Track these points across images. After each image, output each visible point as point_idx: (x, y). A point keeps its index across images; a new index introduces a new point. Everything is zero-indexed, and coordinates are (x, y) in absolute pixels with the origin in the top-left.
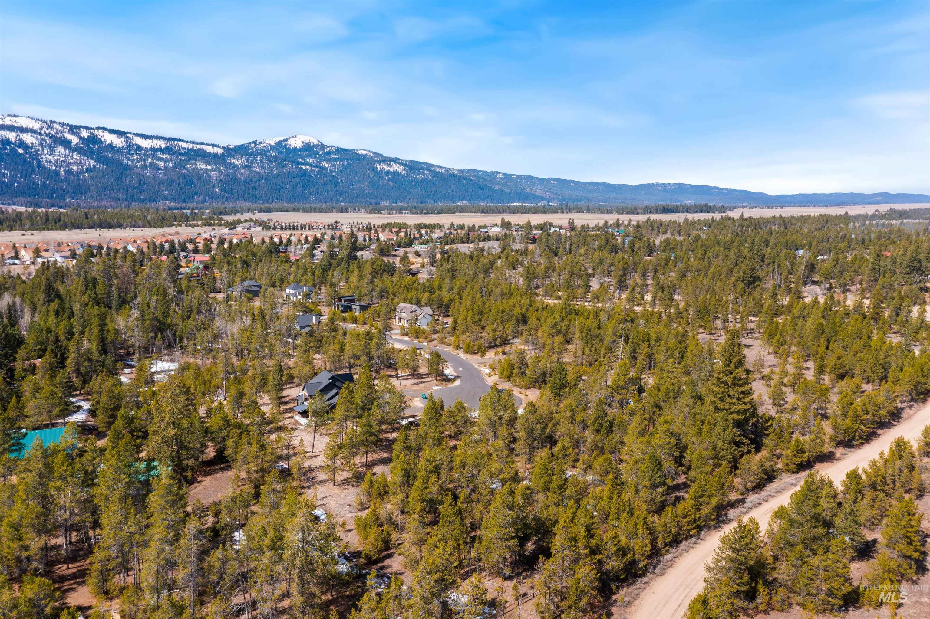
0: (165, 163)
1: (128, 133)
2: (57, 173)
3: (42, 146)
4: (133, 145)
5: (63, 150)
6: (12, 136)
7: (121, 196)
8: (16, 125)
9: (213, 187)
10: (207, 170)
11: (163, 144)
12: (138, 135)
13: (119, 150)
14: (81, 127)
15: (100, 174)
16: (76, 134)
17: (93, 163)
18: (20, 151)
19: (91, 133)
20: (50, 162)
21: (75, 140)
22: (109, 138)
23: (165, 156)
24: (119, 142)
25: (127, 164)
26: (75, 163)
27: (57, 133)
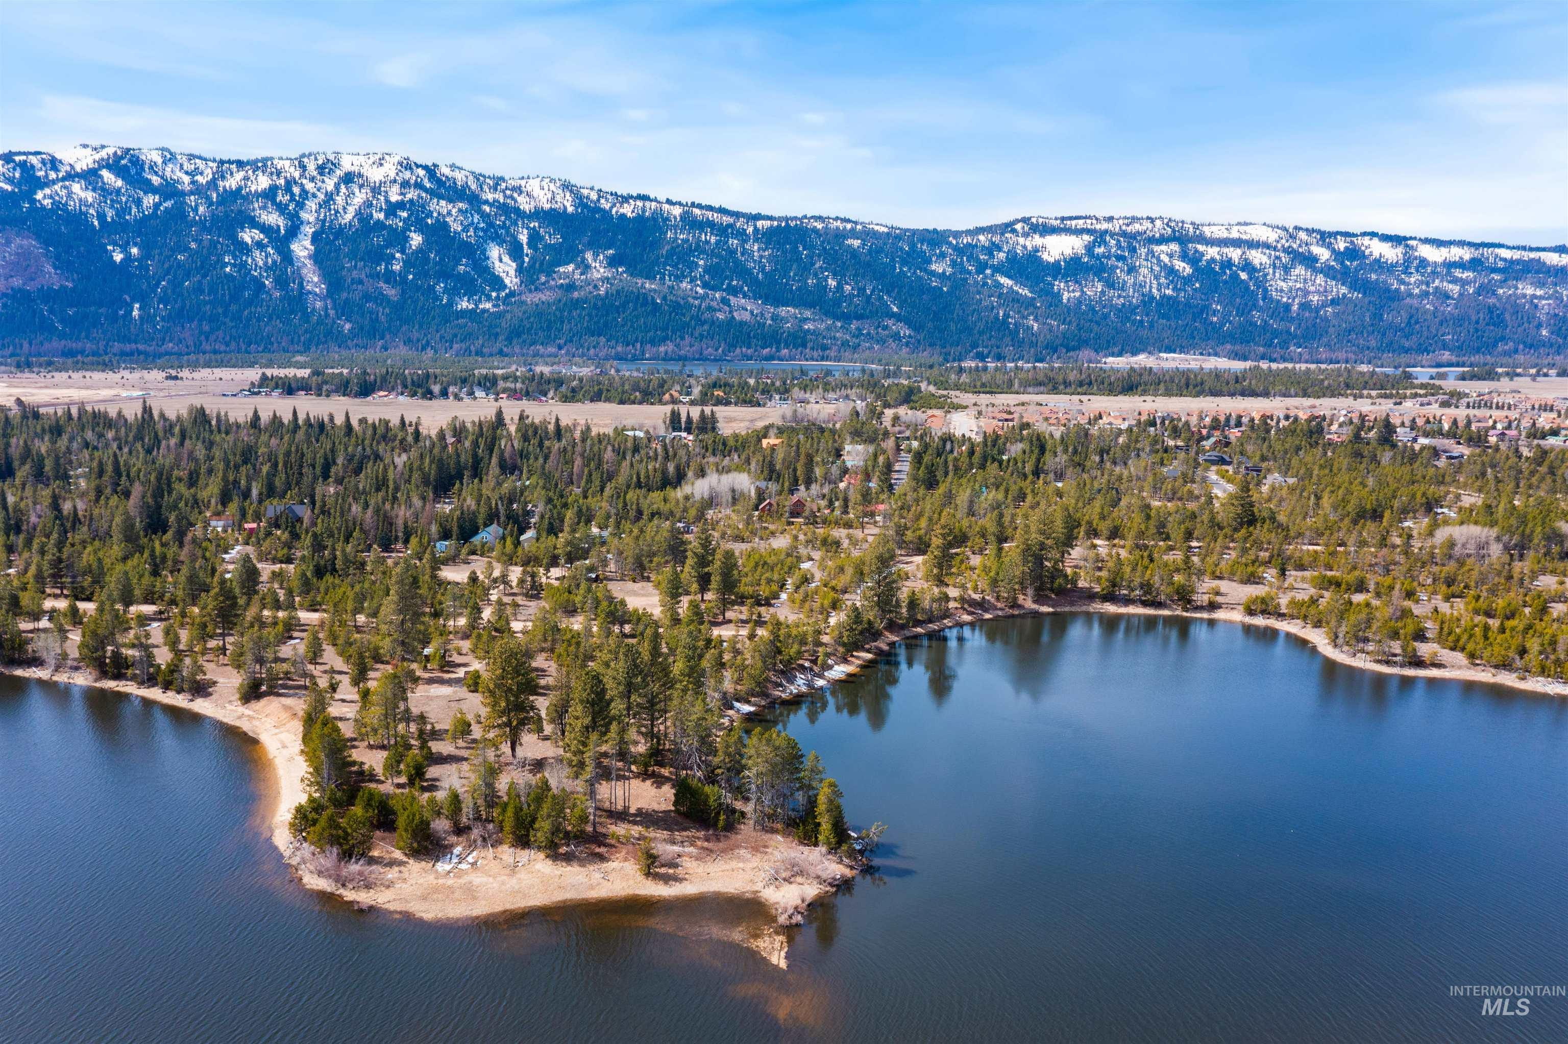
0: (1463, 286)
1: (1411, 238)
2: (1287, 307)
3: (1275, 267)
4: (1416, 258)
5: (1303, 272)
6: (1235, 254)
7: (1373, 343)
8: (1244, 237)
9: (1539, 326)
10: (1534, 296)
11: (1466, 254)
12: (1427, 241)
13: (1390, 268)
14: (1338, 233)
15: (1351, 307)
16: (1329, 246)
17: (1344, 290)
18: (1244, 276)
19: (1352, 242)
20: (1282, 291)
21: (1323, 254)
22: (1378, 249)
23: (1464, 276)
24: (1390, 253)
25: (1397, 290)
26: (1318, 292)
27: (1300, 246)
